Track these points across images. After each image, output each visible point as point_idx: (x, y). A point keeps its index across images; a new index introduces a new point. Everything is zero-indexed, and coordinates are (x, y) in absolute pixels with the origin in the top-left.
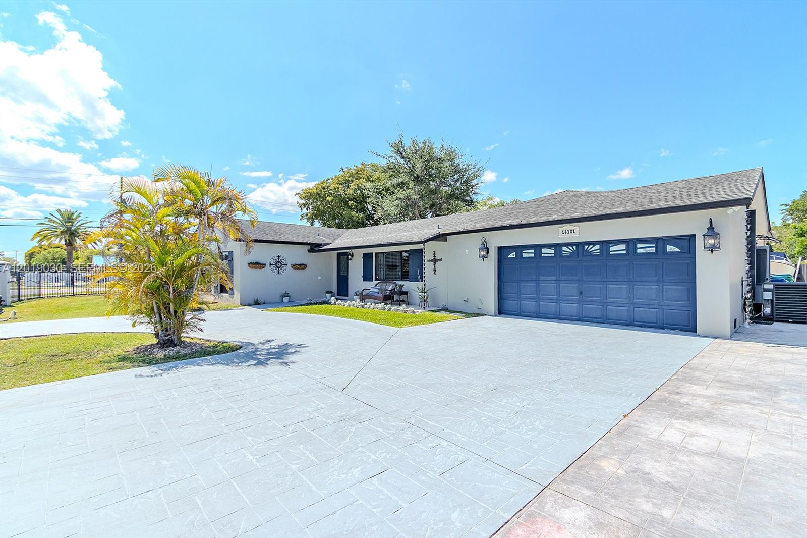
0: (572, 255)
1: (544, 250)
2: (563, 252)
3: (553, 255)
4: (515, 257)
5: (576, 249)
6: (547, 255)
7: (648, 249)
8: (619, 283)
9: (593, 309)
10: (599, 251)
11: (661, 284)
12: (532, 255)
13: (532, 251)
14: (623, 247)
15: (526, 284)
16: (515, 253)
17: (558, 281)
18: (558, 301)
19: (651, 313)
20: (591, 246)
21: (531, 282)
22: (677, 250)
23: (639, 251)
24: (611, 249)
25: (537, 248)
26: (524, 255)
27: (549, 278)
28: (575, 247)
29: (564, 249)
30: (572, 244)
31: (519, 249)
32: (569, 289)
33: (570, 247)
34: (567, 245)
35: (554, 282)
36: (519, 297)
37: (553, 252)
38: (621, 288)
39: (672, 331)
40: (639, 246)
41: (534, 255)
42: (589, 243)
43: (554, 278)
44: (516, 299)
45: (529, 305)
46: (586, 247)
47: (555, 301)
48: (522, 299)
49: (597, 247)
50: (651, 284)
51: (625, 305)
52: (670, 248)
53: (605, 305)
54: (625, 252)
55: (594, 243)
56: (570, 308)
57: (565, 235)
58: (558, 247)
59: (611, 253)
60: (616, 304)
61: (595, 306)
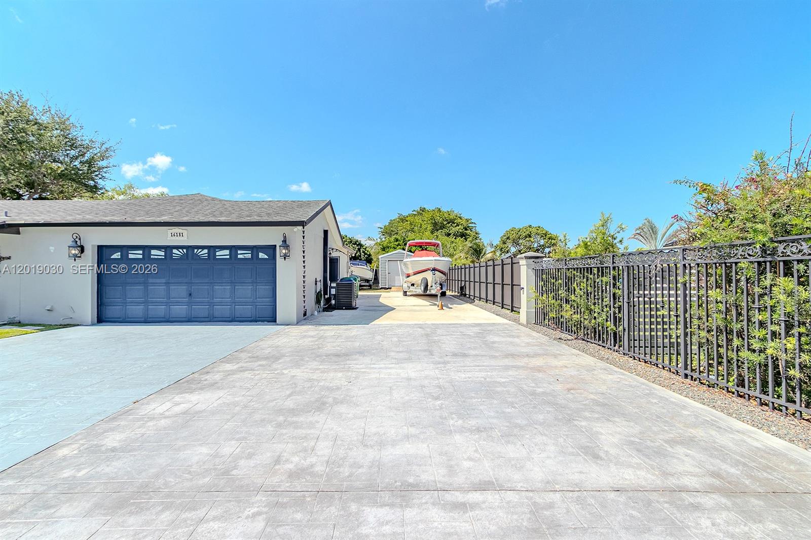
0: (182, 258)
1: (153, 252)
2: (174, 255)
3: (163, 257)
4: (119, 257)
5: (187, 252)
6: (156, 257)
7: (245, 255)
8: (224, 284)
9: (201, 310)
10: (207, 255)
11: (255, 284)
12: (141, 257)
13: (141, 252)
14: (227, 252)
15: (132, 287)
16: (119, 253)
17: (167, 284)
18: (167, 304)
19: (247, 310)
20: (200, 250)
21: (138, 285)
22: (266, 257)
23: (240, 256)
24: (217, 254)
25: (146, 249)
26: (131, 256)
27: (158, 281)
28: (185, 250)
29: (175, 251)
30: (182, 247)
31: (124, 249)
32: (179, 291)
33: (181, 250)
34: (177, 247)
35: (163, 284)
36: (125, 301)
37: (163, 254)
38: (225, 288)
39: (262, 323)
40: (239, 252)
41: (143, 256)
42: (198, 247)
43: (163, 281)
44: (121, 304)
45: (137, 310)
46: (196, 250)
47: (165, 304)
48: (128, 304)
49: (206, 251)
50: (248, 284)
51: (229, 304)
52: (262, 255)
53: (211, 304)
54: (228, 257)
55: (203, 248)
56: (180, 310)
57: (174, 238)
58: (168, 249)
59: (217, 257)
60: (221, 304)
61: (203, 307)
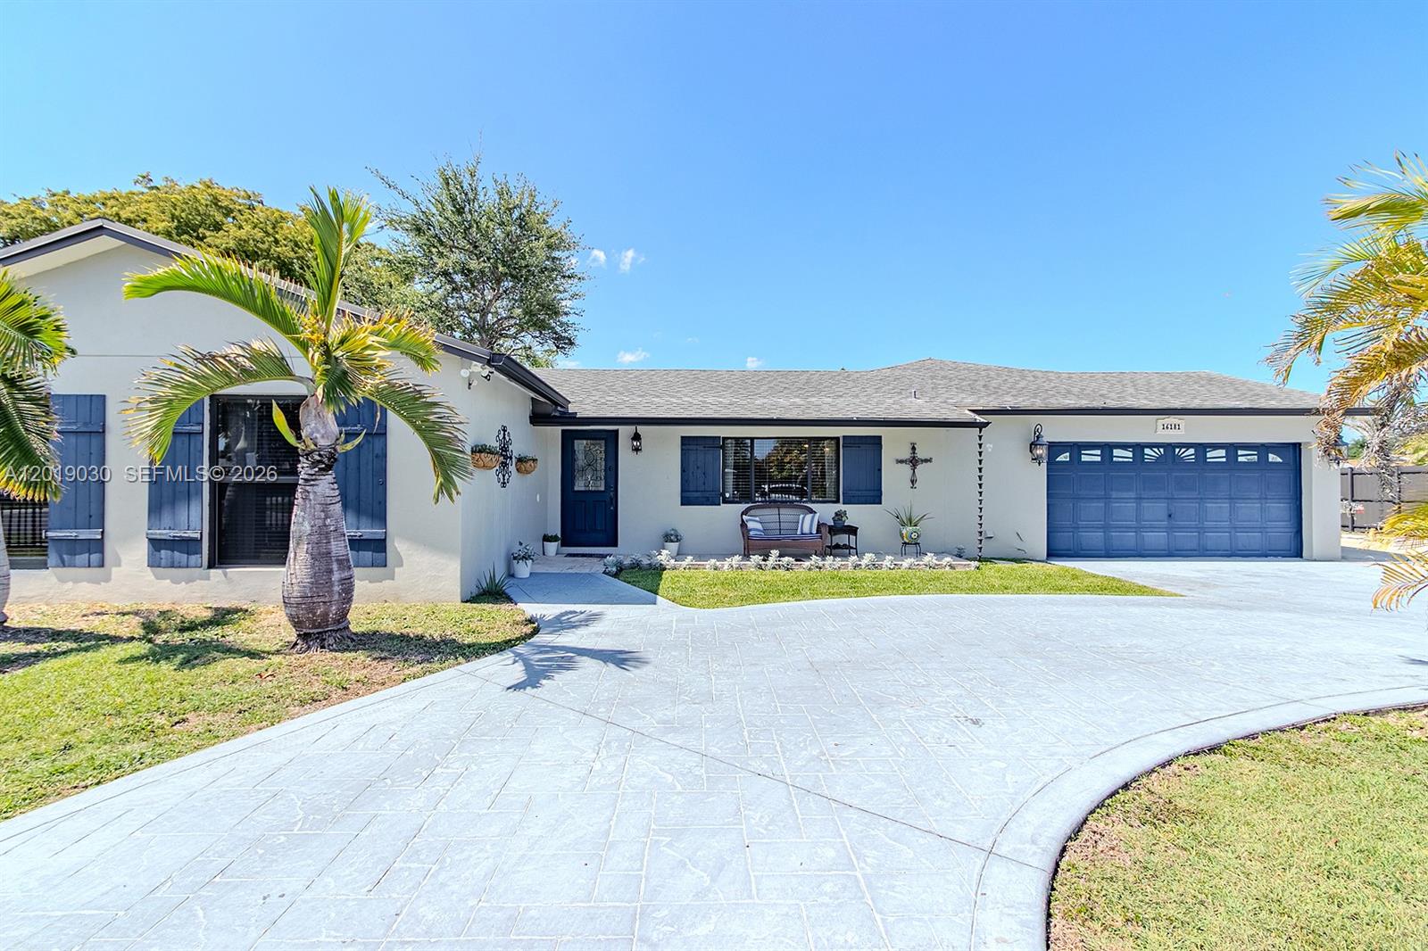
0: (1159, 459)
1: (1116, 452)
2: (1146, 457)
3: (1131, 460)
4: (1068, 459)
5: (1164, 451)
6: (1121, 460)
7: (1249, 457)
8: (1219, 501)
9: (1187, 538)
10: (1193, 457)
11: (1263, 501)
12: (1099, 459)
13: (1099, 452)
14: (1222, 452)
15: (1088, 505)
16: (1068, 454)
17: (1139, 499)
18: (1138, 529)
19: (1252, 539)
20: (1183, 450)
21: (1095, 500)
22: (1279, 460)
23: (1240, 459)
24: (1209, 455)
25: (1107, 448)
26: (1084, 458)
27: (1125, 495)
28: (1162, 450)
29: (1147, 451)
30: (1158, 446)
31: (1077, 448)
32: (1155, 510)
33: (1156, 450)
34: (1151, 446)
35: (1132, 500)
36: (1076, 526)
37: (1130, 455)
38: (1220, 507)
39: (1275, 559)
40: (1240, 452)
41: (1102, 459)
42: (1181, 445)
43: (1133, 495)
44: (1071, 530)
45: (1095, 538)
46: (1177, 450)
47: (1134, 530)
48: (1080, 530)
49: (1192, 451)
50: (1254, 501)
51: (1227, 530)
52: (1272, 458)
53: (1201, 530)
54: (1224, 460)
55: (1188, 446)
56: (1156, 538)
57: (1166, 432)
58: (1138, 448)
59: (1208, 460)
60: (1215, 529)
61: (1189, 534)
